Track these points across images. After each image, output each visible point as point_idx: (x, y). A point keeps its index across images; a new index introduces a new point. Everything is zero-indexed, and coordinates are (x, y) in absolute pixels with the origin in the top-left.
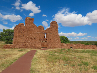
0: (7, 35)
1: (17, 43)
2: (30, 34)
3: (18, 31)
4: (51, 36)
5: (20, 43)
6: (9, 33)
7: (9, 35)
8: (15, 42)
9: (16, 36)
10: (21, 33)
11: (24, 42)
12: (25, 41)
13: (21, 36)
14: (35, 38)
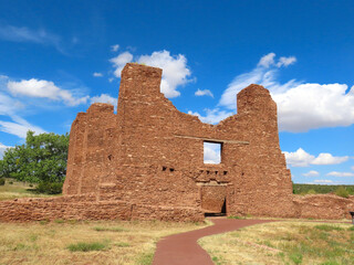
0: (43, 158)
1: (79, 190)
2: (145, 142)
3: (85, 138)
4: (244, 155)
5: (93, 188)
6: (50, 148)
7: (48, 157)
8: (73, 184)
9: (78, 161)
10: (101, 144)
11: (111, 184)
12: (119, 178)
13: (98, 161)
14: (168, 164)
